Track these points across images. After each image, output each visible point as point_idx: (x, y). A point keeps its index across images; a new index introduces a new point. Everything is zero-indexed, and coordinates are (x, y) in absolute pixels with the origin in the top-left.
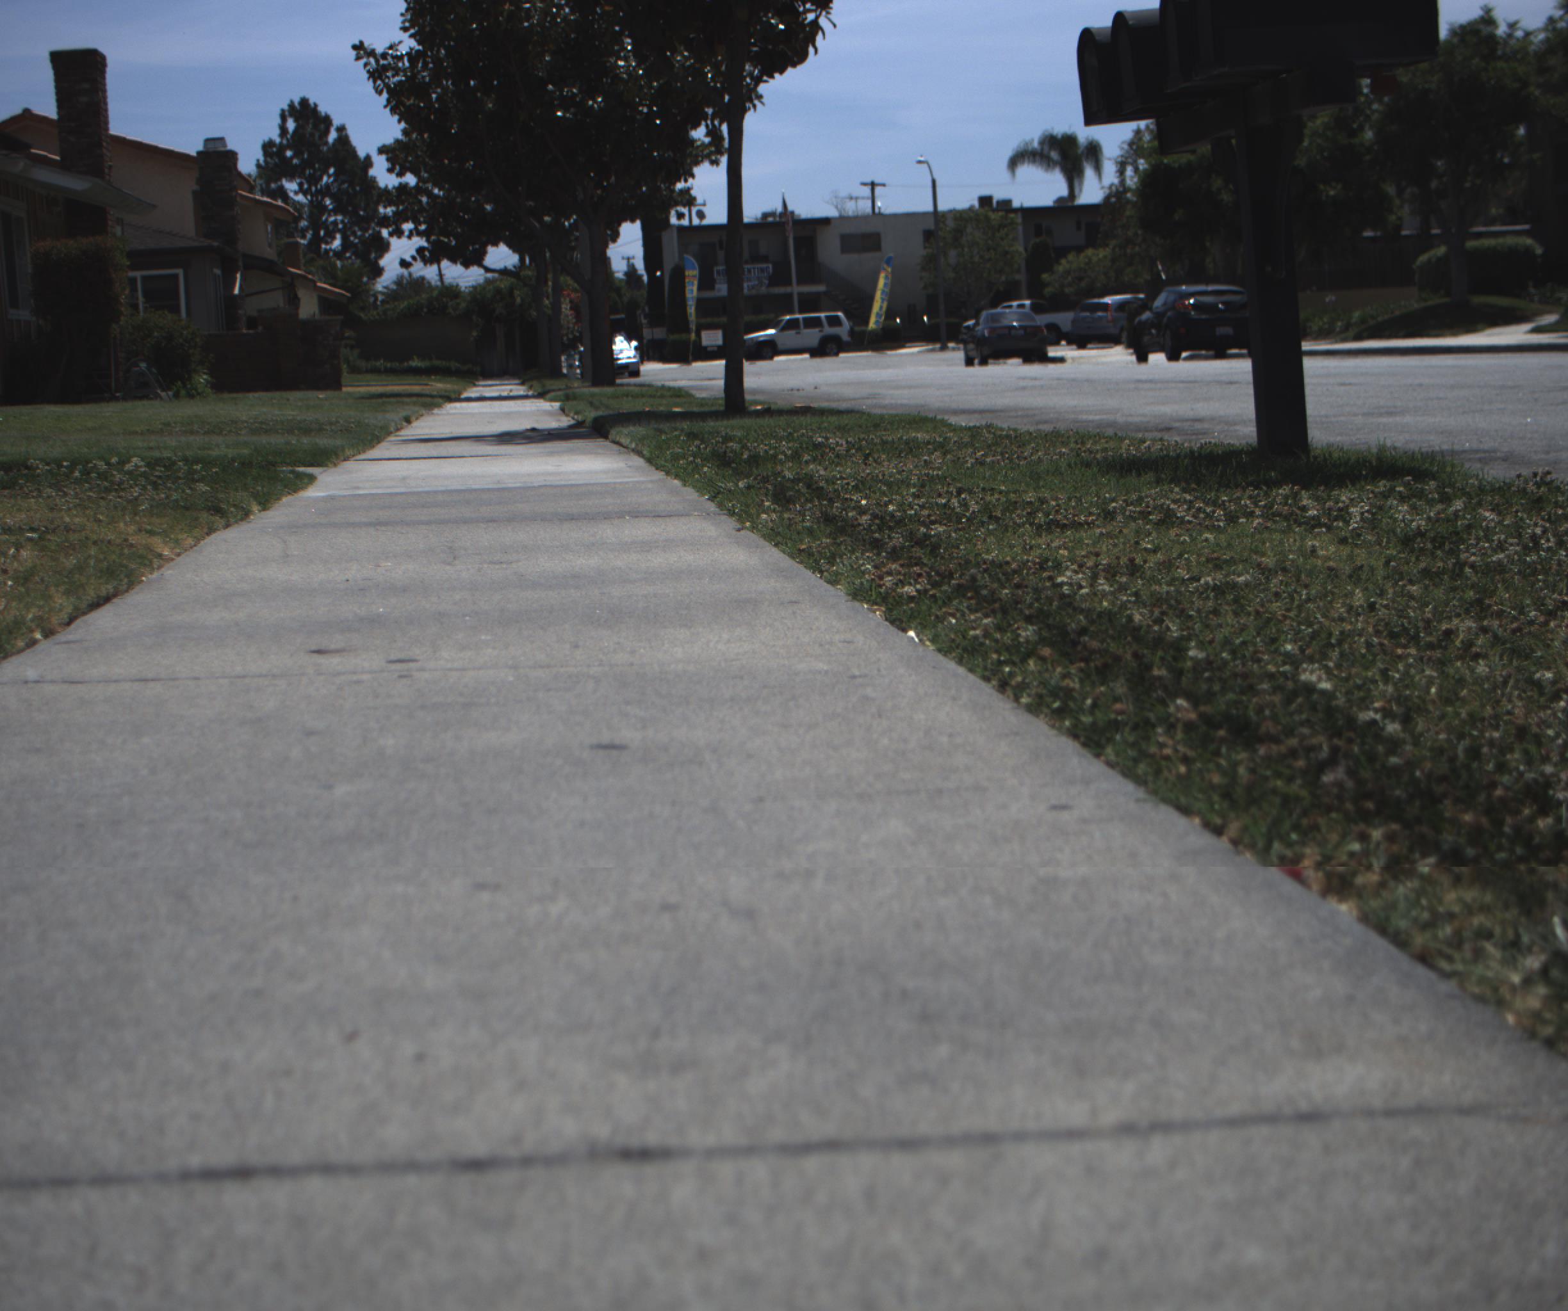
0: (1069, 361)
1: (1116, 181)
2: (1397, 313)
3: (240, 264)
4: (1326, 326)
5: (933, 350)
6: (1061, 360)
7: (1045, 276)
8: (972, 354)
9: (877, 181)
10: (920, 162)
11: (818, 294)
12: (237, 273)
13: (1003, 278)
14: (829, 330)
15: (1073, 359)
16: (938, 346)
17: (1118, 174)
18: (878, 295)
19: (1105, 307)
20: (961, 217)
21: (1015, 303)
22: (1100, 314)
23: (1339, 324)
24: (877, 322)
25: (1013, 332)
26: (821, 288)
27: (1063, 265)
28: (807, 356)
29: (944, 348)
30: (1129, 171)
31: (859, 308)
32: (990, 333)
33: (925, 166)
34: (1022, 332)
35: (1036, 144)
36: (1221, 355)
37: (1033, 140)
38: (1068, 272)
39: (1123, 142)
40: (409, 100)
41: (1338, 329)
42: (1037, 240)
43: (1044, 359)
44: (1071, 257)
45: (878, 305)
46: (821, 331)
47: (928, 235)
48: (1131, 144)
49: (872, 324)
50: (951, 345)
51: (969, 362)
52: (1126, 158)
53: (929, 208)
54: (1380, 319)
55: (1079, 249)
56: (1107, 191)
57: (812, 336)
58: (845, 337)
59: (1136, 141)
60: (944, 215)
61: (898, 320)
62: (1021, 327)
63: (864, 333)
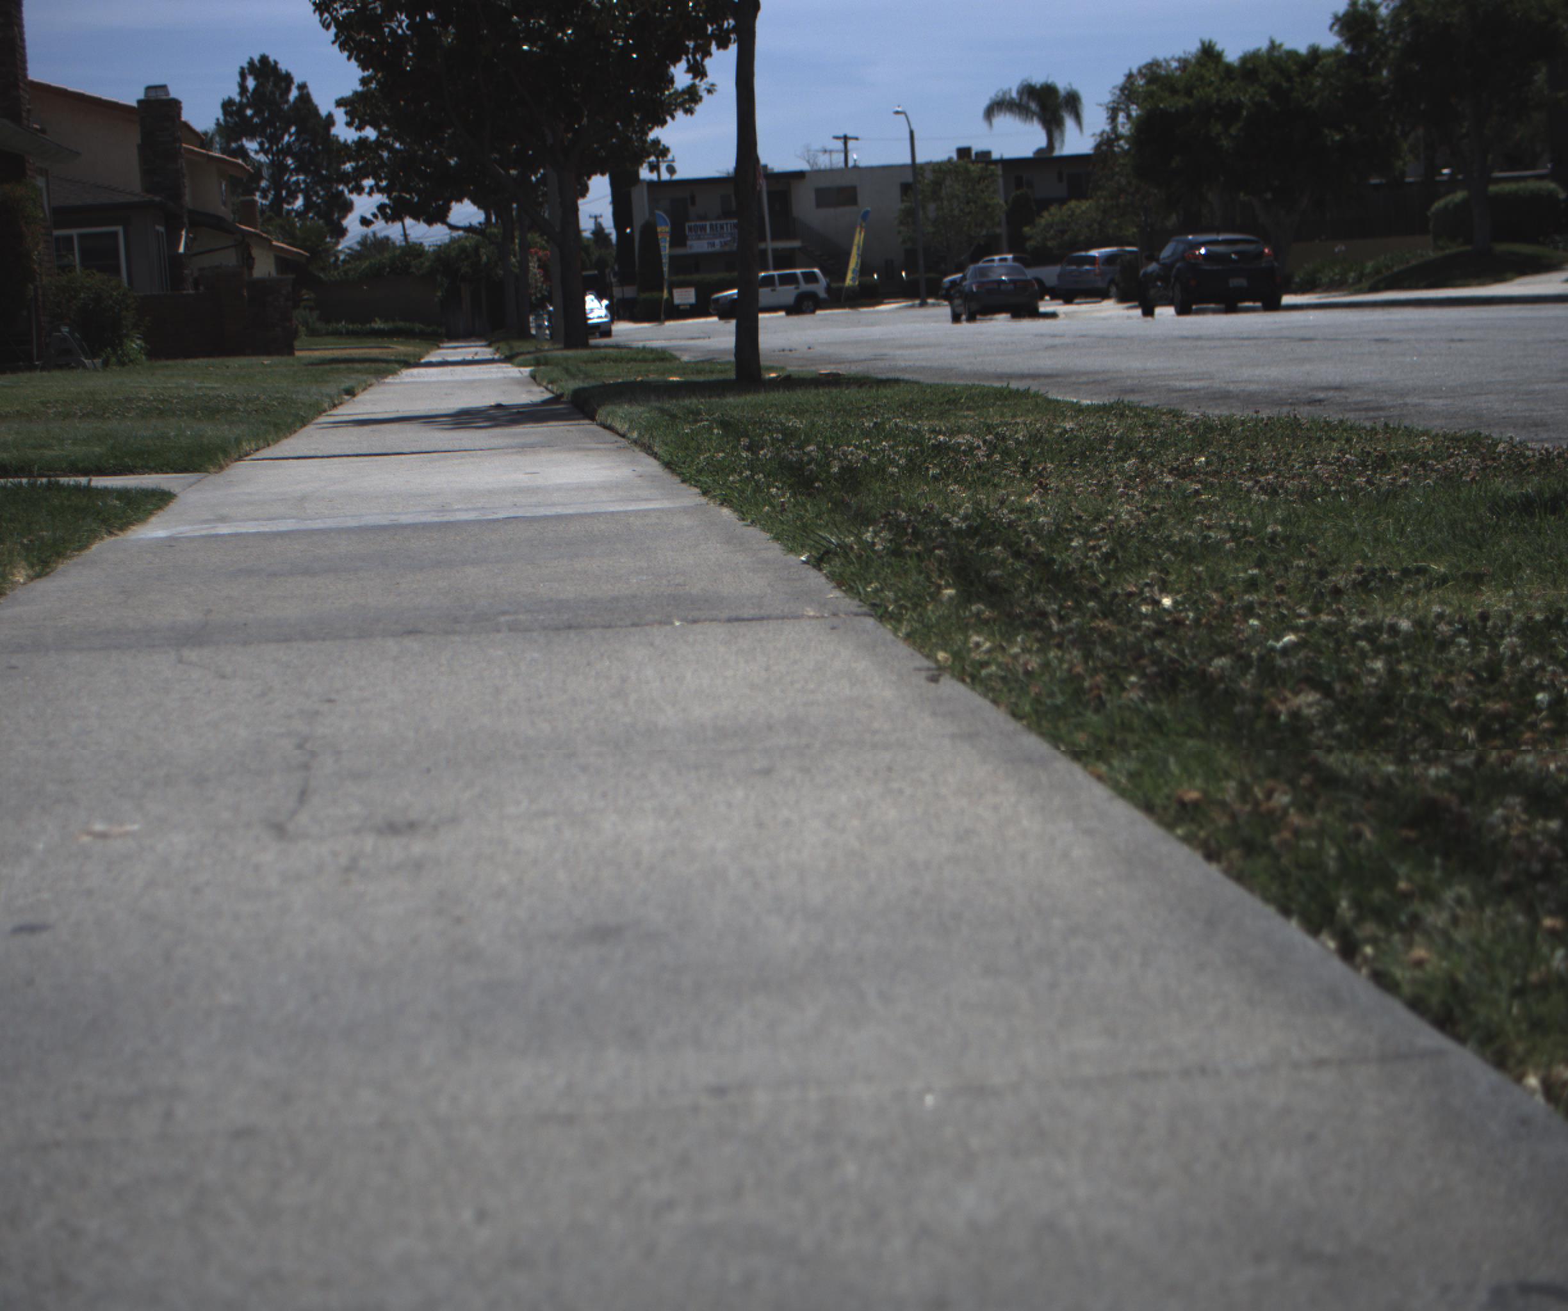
0: (1062, 316)
1: (1108, 128)
2: (1414, 262)
3: (186, 220)
4: (1337, 277)
5: (912, 306)
6: (1053, 315)
7: (1026, 229)
8: (960, 310)
9: (850, 135)
10: (897, 113)
11: (793, 250)
12: (182, 230)
13: (984, 232)
14: (805, 287)
15: (1066, 314)
16: (917, 302)
17: (1109, 121)
18: (855, 252)
19: (1092, 260)
20: (941, 170)
21: (996, 258)
22: (1087, 267)
23: (1352, 274)
24: (853, 279)
25: (1003, 287)
26: (796, 244)
27: (1046, 218)
28: (782, 314)
29: (923, 304)
30: (1121, 118)
31: (835, 266)
32: (978, 287)
33: (902, 117)
34: (1011, 286)
35: (1014, 95)
36: (1231, 308)
37: (1010, 90)
38: (1050, 225)
39: (1114, 88)
40: (359, 34)
41: (1350, 281)
42: (1018, 192)
43: (1033, 313)
44: (1053, 209)
45: (854, 262)
46: (797, 288)
47: (906, 188)
48: (1123, 89)
49: (848, 282)
50: (930, 301)
51: (956, 318)
52: (1118, 103)
53: (907, 160)
54: (1396, 269)
55: (1062, 201)
56: (1099, 139)
57: (788, 294)
58: (822, 294)
59: (1128, 85)
60: (923, 167)
61: (876, 276)
62: (1011, 281)
63: (840, 289)
